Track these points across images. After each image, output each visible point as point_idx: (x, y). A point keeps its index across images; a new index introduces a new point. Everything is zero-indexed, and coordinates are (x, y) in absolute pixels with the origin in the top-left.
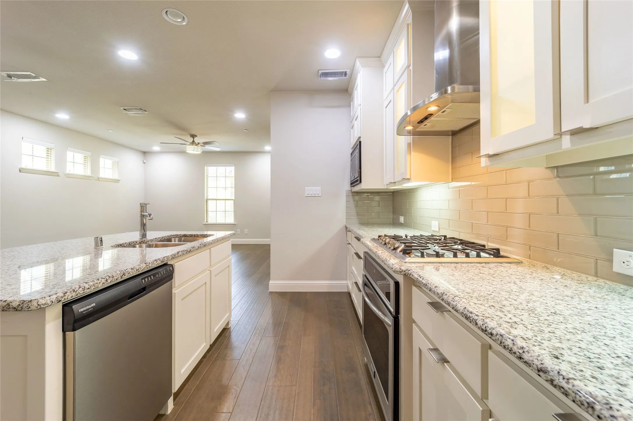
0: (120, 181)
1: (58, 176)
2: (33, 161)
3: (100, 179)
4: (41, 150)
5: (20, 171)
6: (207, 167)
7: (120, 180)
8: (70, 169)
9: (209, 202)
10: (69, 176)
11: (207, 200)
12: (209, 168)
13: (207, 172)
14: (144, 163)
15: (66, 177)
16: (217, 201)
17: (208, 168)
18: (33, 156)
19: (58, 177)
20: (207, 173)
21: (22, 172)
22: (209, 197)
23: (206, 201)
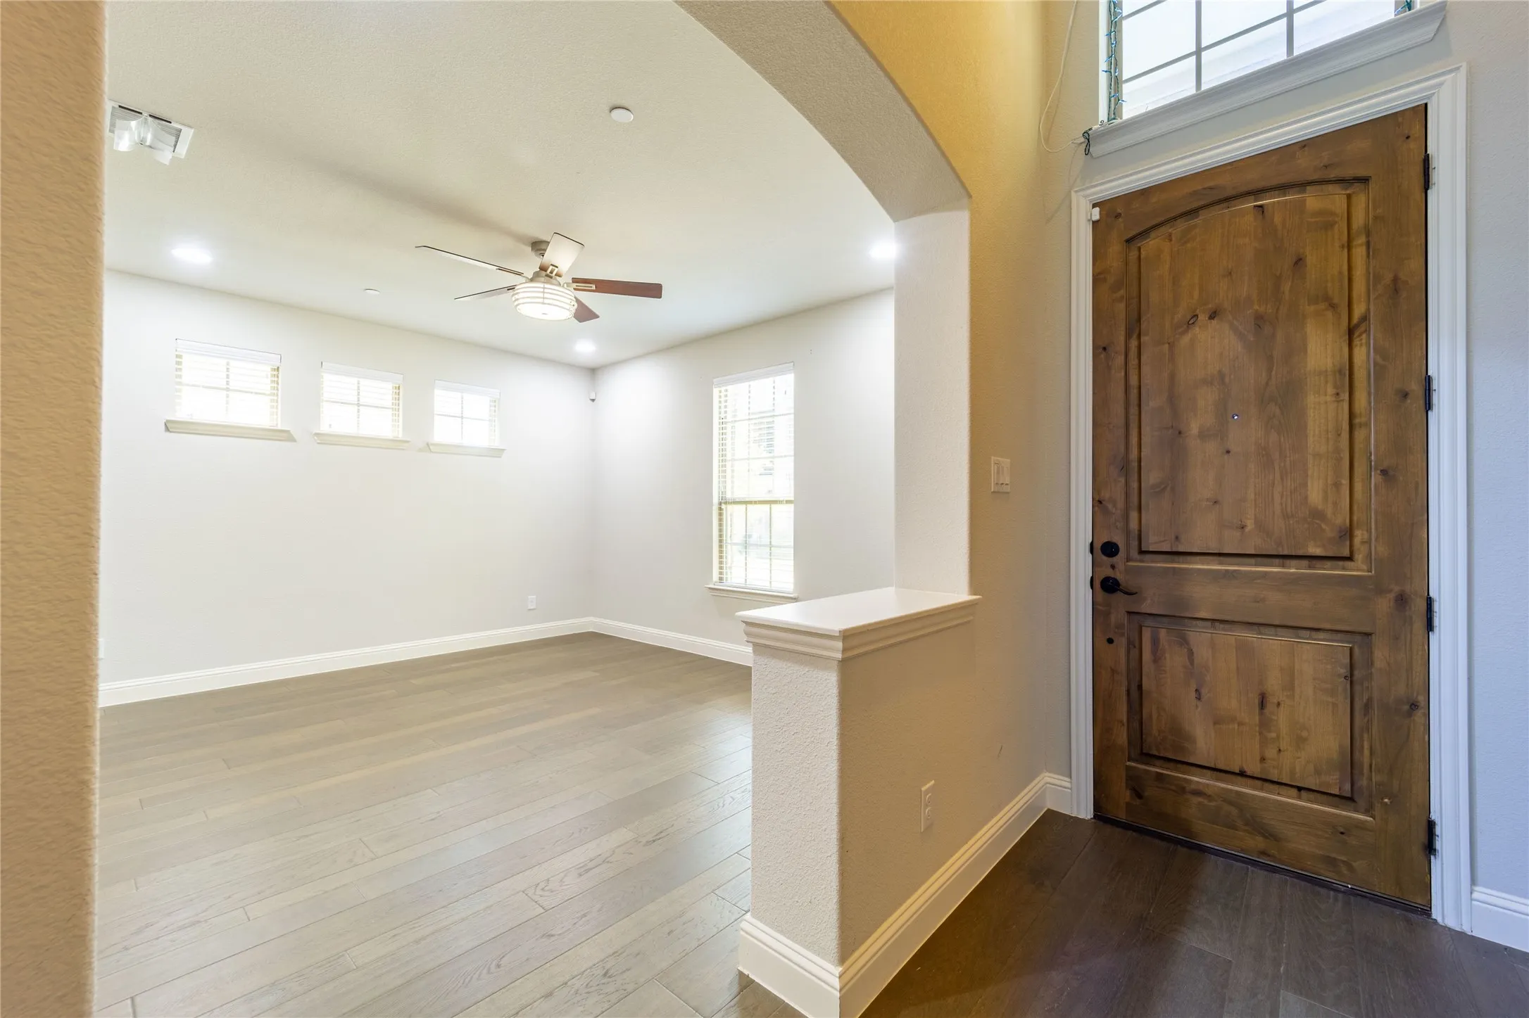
0: (505, 452)
1: (293, 440)
2: (227, 403)
3: (431, 447)
4: (255, 374)
5: (167, 429)
6: (723, 389)
7: (504, 450)
8: (335, 420)
9: (730, 509)
10: (324, 439)
11: (720, 504)
12: (731, 388)
13: (723, 405)
14: (593, 400)
15: (318, 443)
16: (750, 506)
17: (726, 391)
18: (228, 389)
19: (288, 444)
20: (723, 410)
21: (171, 432)
22: (729, 496)
23: (720, 509)
